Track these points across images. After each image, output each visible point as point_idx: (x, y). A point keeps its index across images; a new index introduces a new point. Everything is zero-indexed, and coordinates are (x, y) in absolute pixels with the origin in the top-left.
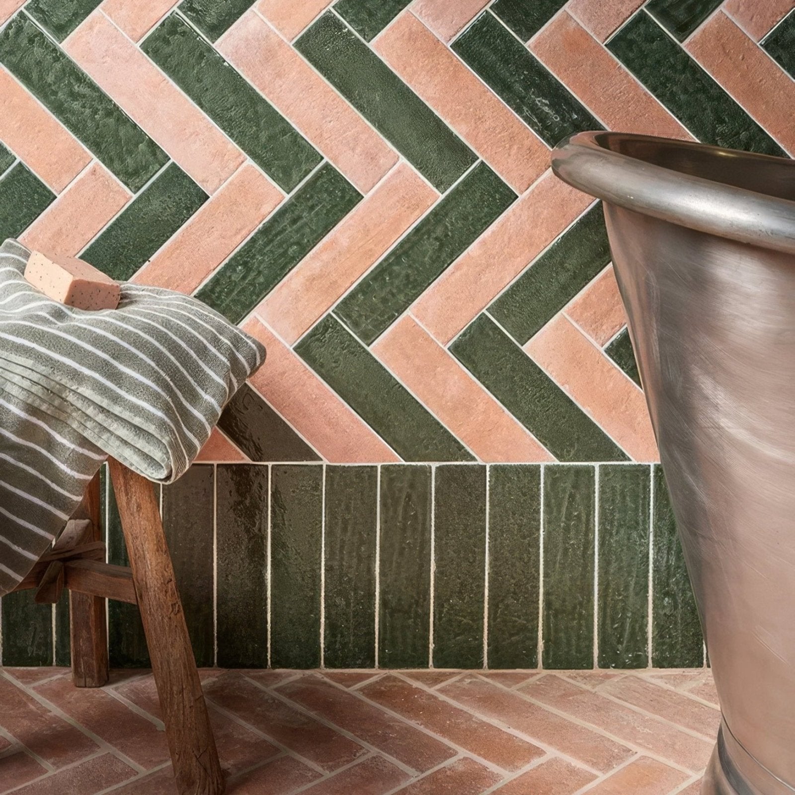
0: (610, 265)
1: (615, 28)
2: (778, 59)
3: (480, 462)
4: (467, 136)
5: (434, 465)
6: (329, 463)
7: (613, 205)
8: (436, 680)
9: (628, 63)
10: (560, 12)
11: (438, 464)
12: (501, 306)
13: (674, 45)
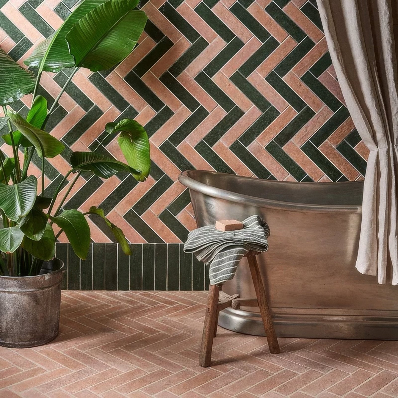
0: (191, 202)
1: (196, 144)
2: (233, 151)
3: (166, 243)
4: (163, 169)
5: (155, 244)
6: (131, 243)
7: (191, 189)
8: (156, 293)
9: (199, 152)
10: (183, 141)
11: (156, 243)
12: (170, 208)
13: (210, 148)
